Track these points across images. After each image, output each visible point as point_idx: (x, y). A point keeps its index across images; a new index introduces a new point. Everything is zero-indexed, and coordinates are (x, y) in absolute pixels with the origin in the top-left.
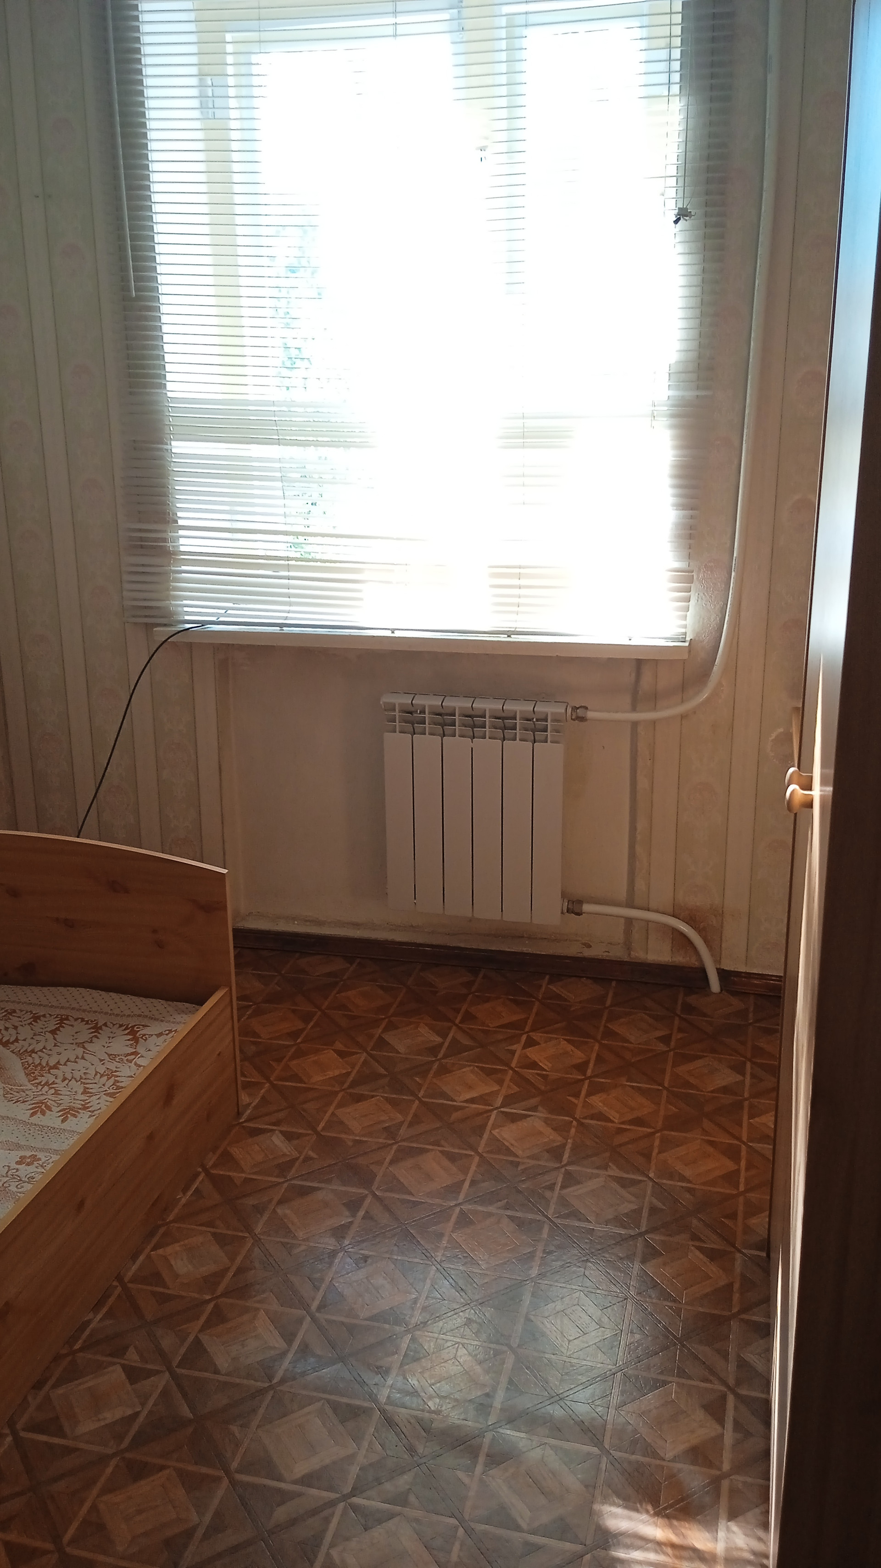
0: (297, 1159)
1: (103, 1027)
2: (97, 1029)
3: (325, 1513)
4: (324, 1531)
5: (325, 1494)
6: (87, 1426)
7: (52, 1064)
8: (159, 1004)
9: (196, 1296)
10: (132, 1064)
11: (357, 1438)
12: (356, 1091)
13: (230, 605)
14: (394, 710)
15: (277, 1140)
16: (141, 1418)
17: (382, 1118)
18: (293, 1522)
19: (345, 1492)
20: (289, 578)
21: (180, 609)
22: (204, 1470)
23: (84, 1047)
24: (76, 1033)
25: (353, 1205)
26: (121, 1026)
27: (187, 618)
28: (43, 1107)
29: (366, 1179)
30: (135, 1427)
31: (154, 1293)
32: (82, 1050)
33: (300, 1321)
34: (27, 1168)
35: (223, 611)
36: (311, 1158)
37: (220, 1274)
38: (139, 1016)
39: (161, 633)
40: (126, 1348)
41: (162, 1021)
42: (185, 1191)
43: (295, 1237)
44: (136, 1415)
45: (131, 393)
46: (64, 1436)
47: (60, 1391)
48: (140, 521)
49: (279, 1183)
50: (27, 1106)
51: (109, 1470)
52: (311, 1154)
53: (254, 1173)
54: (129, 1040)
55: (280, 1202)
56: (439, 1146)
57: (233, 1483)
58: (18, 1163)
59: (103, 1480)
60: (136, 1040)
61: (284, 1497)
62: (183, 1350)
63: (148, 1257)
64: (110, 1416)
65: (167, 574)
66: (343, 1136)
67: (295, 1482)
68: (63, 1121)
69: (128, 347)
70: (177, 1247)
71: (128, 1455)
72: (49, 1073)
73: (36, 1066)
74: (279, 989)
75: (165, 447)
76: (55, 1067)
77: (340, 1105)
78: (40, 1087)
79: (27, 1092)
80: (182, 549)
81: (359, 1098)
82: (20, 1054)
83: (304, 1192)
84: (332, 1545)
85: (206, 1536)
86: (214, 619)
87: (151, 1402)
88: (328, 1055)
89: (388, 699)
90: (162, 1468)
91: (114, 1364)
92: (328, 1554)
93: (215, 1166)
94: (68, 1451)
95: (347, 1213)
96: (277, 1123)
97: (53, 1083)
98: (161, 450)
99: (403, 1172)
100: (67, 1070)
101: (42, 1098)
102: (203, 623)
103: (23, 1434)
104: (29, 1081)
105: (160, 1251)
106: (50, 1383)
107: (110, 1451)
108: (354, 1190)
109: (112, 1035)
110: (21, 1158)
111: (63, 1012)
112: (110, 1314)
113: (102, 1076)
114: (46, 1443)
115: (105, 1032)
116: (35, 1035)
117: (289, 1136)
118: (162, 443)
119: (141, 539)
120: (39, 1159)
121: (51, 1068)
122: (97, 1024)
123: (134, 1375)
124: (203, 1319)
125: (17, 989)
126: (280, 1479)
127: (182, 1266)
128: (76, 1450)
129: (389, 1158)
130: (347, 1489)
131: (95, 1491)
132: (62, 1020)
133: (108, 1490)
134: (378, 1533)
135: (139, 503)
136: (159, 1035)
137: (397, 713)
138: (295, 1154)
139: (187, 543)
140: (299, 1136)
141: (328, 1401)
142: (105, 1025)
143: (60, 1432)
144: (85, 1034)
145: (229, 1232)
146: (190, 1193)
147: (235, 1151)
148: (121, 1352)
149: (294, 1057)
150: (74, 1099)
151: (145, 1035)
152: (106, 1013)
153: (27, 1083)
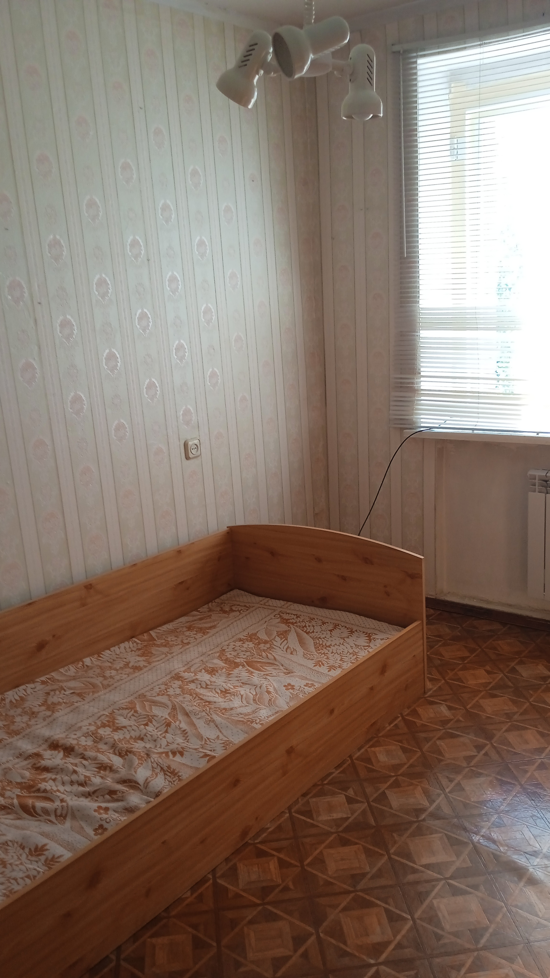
0: (453, 719)
1: (355, 632)
2: (352, 632)
3: (434, 883)
4: (432, 891)
5: (435, 875)
6: (324, 817)
7: (327, 645)
8: (385, 625)
9: (387, 772)
10: (366, 651)
11: (458, 855)
12: (495, 692)
13: (448, 418)
14: (535, 479)
15: (443, 709)
16: (350, 820)
17: (505, 708)
18: (417, 883)
19: (446, 877)
20: (478, 403)
21: (419, 420)
22: (377, 849)
23: (344, 640)
24: (342, 633)
25: (479, 748)
26: (364, 632)
27: (422, 425)
28: (320, 663)
29: (489, 737)
30: (347, 823)
31: (366, 767)
32: (343, 640)
33: (439, 795)
34: (309, 688)
35: (443, 422)
36: (461, 721)
37: (401, 765)
38: (374, 629)
39: (408, 432)
40: (349, 788)
41: (385, 633)
42: (390, 724)
43: (443, 756)
44: (348, 818)
45: (401, 307)
46: (313, 819)
47: (314, 800)
48: (401, 373)
49: (441, 729)
50: (313, 662)
51: (331, 838)
52: (461, 719)
53: (428, 722)
54: (366, 639)
55: (439, 739)
56: (537, 727)
57: (390, 858)
58: (305, 686)
59: (328, 842)
60: (370, 640)
61: (415, 871)
62: (375, 795)
63: (366, 750)
64: (335, 816)
65: (413, 401)
66: (480, 713)
67: (422, 866)
68: (328, 671)
69: (401, 283)
70: (381, 748)
71: (340, 834)
72: (326, 649)
73: (320, 645)
74: (459, 634)
75: (416, 334)
76: (329, 647)
77: (483, 697)
78: (320, 654)
79: (314, 656)
80: (422, 388)
81: (494, 696)
82: (313, 638)
83: (453, 736)
84: (435, 898)
85: (372, 878)
86: (437, 426)
87: (356, 814)
88: (481, 672)
89: (532, 472)
90: (356, 844)
91: (342, 794)
92: (431, 901)
93: (408, 715)
94: (313, 826)
95: (475, 750)
96: (445, 701)
97: (327, 654)
98: (414, 335)
99: (512, 737)
100: (334, 649)
101: (320, 659)
102: (431, 428)
103: (294, 814)
104: (316, 651)
105: (373, 749)
106: (310, 795)
107: (332, 830)
108: (481, 740)
109: (358, 636)
110: (307, 683)
111: (336, 622)
112: (342, 772)
113: (350, 654)
114: (304, 820)
115: (356, 634)
116: (322, 630)
117: (450, 708)
118: (415, 332)
119: (401, 383)
120: (315, 686)
121: (327, 647)
122: (352, 630)
123: (350, 800)
124: (388, 783)
125: (317, 609)
126: (414, 862)
127: (383, 758)
128: (318, 826)
129: (504, 729)
130: (448, 875)
131: (323, 846)
132: (336, 625)
133: (330, 846)
134: (460, 899)
135: (401, 364)
136: (382, 639)
137: (537, 481)
138: (452, 717)
139: (425, 385)
140: (456, 709)
141: (446, 834)
142: (356, 631)
143: (311, 817)
144: (346, 633)
145: (409, 747)
146: (392, 725)
147: (420, 710)
148: (345, 789)
149: (462, 669)
150: (336, 662)
151: (375, 638)
152: (358, 626)
153: (315, 652)
